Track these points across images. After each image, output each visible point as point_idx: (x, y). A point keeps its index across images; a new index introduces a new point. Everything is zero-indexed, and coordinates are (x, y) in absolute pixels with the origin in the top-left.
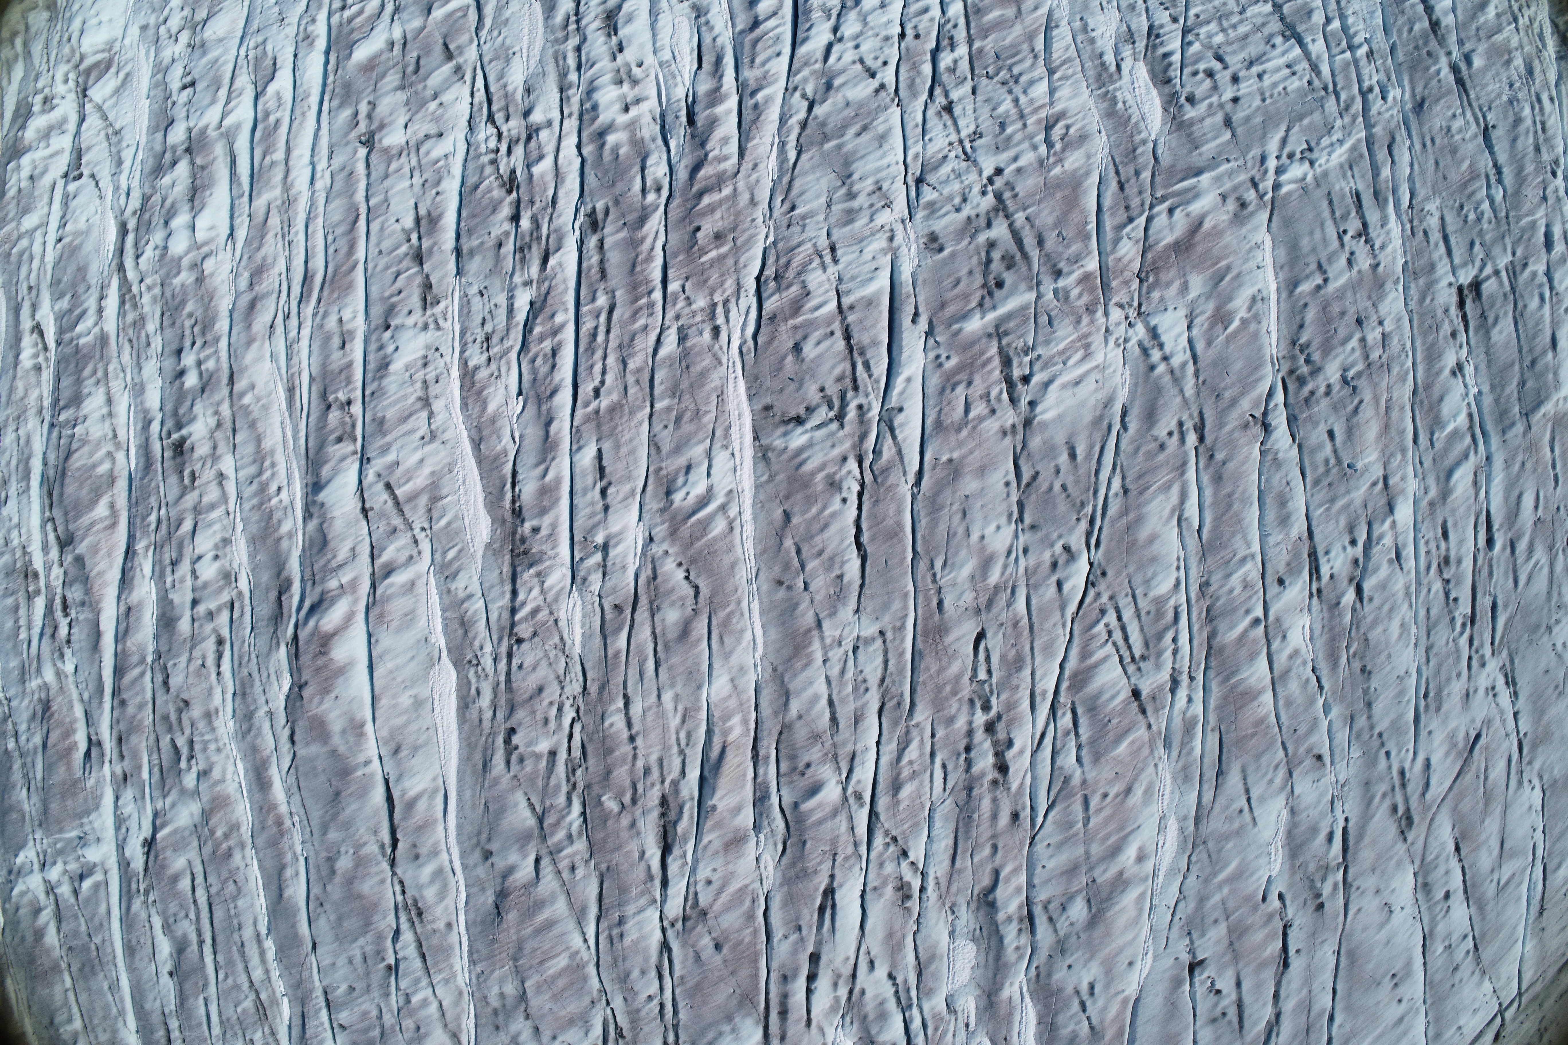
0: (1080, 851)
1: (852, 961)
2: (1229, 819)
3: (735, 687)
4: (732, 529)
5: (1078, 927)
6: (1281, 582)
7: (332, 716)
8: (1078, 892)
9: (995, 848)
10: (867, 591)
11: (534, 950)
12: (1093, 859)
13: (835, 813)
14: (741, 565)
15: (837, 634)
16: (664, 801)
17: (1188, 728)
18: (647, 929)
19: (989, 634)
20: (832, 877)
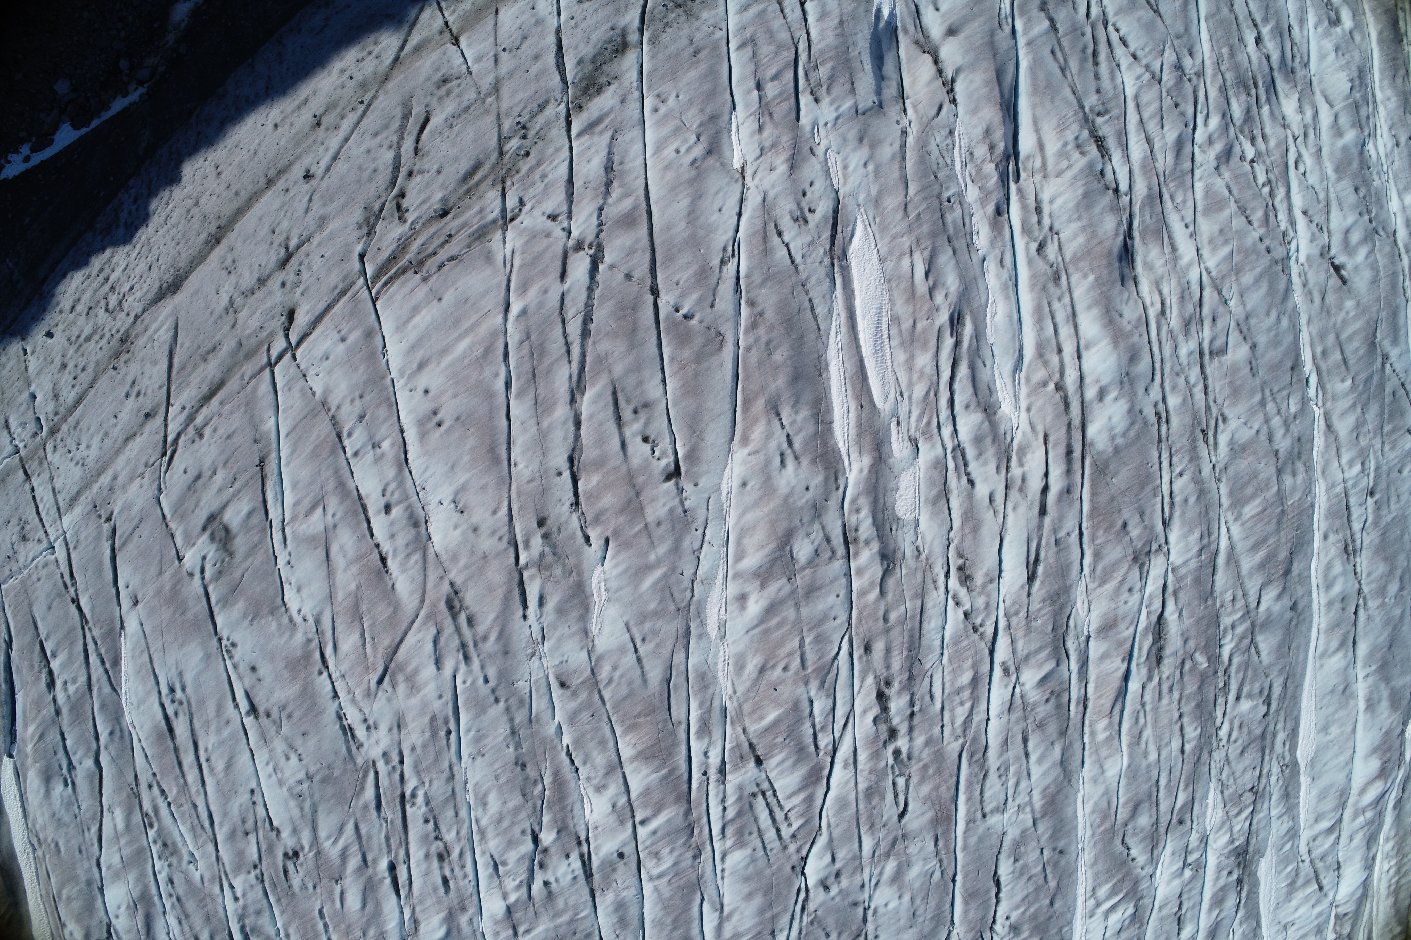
0: (805, 612)
1: (1010, 505)
2: (655, 633)
3: (1101, 766)
4: (1093, 890)
5: (802, 532)
6: (621, 855)
7: (1386, 714)
8: (803, 569)
9: (886, 619)
10: (996, 851)
11: (1269, 523)
12: (791, 603)
13: (1027, 658)
14: (1089, 863)
15: (1021, 816)
16: (1159, 660)
17: (705, 728)
18: (1182, 545)
19: (895, 818)
20: (1029, 594)
